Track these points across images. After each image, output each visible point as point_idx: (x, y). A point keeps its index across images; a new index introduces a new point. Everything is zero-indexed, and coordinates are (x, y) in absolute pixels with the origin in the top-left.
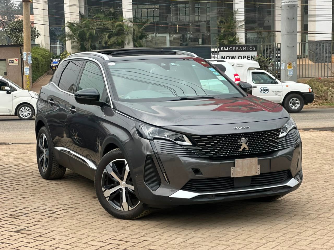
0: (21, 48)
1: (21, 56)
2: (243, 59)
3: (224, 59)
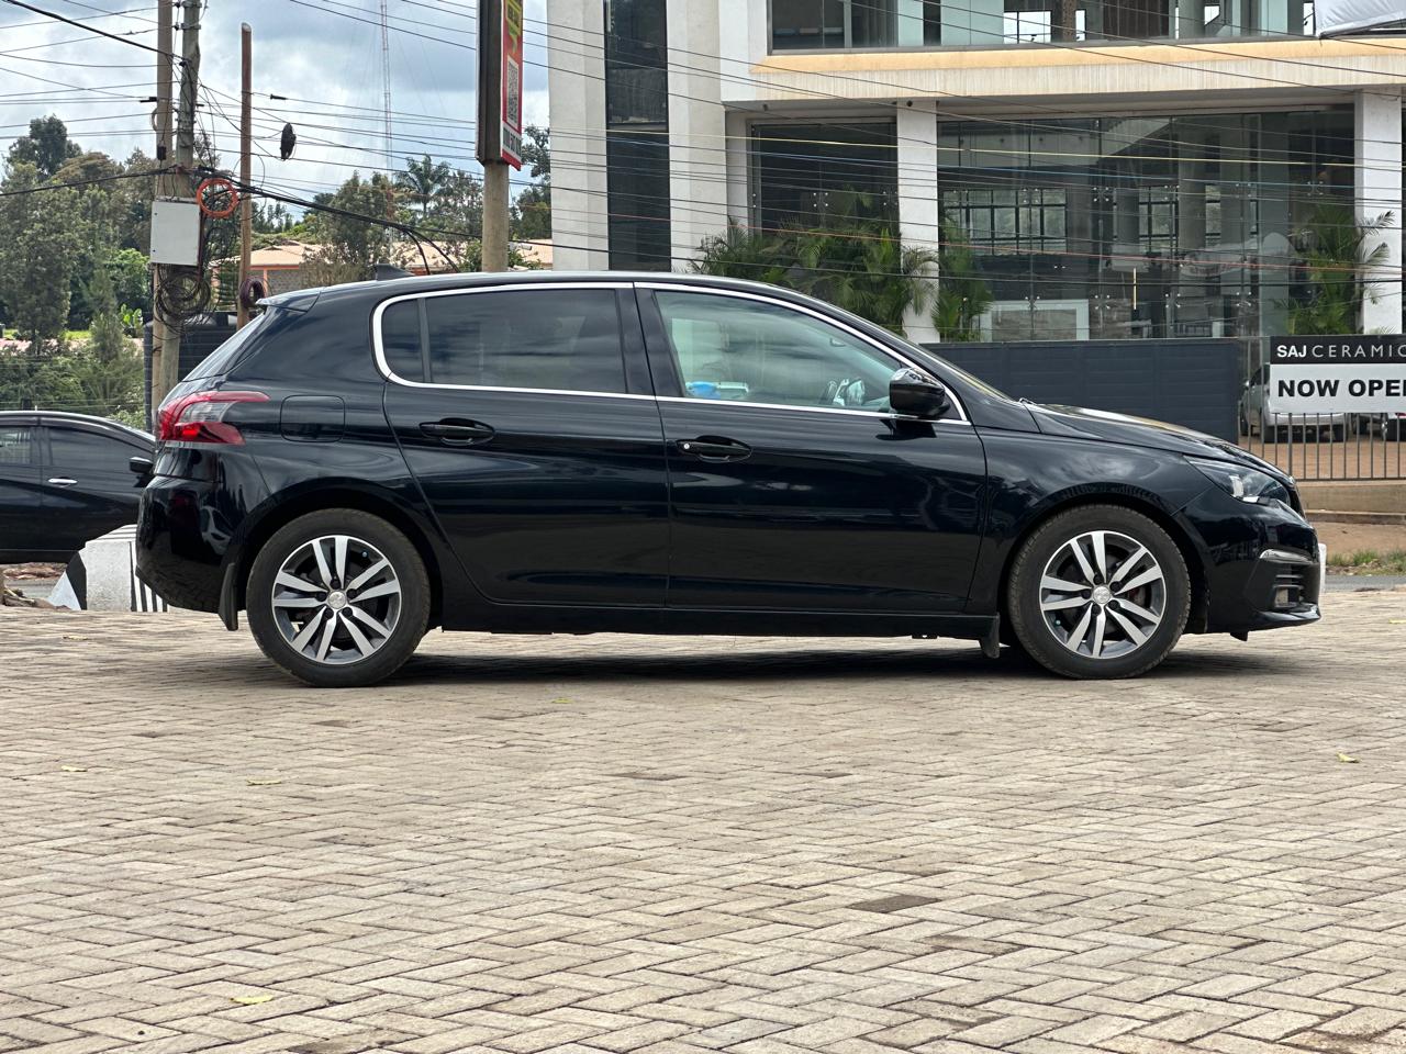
2: (1371, 394)
3: (1291, 393)
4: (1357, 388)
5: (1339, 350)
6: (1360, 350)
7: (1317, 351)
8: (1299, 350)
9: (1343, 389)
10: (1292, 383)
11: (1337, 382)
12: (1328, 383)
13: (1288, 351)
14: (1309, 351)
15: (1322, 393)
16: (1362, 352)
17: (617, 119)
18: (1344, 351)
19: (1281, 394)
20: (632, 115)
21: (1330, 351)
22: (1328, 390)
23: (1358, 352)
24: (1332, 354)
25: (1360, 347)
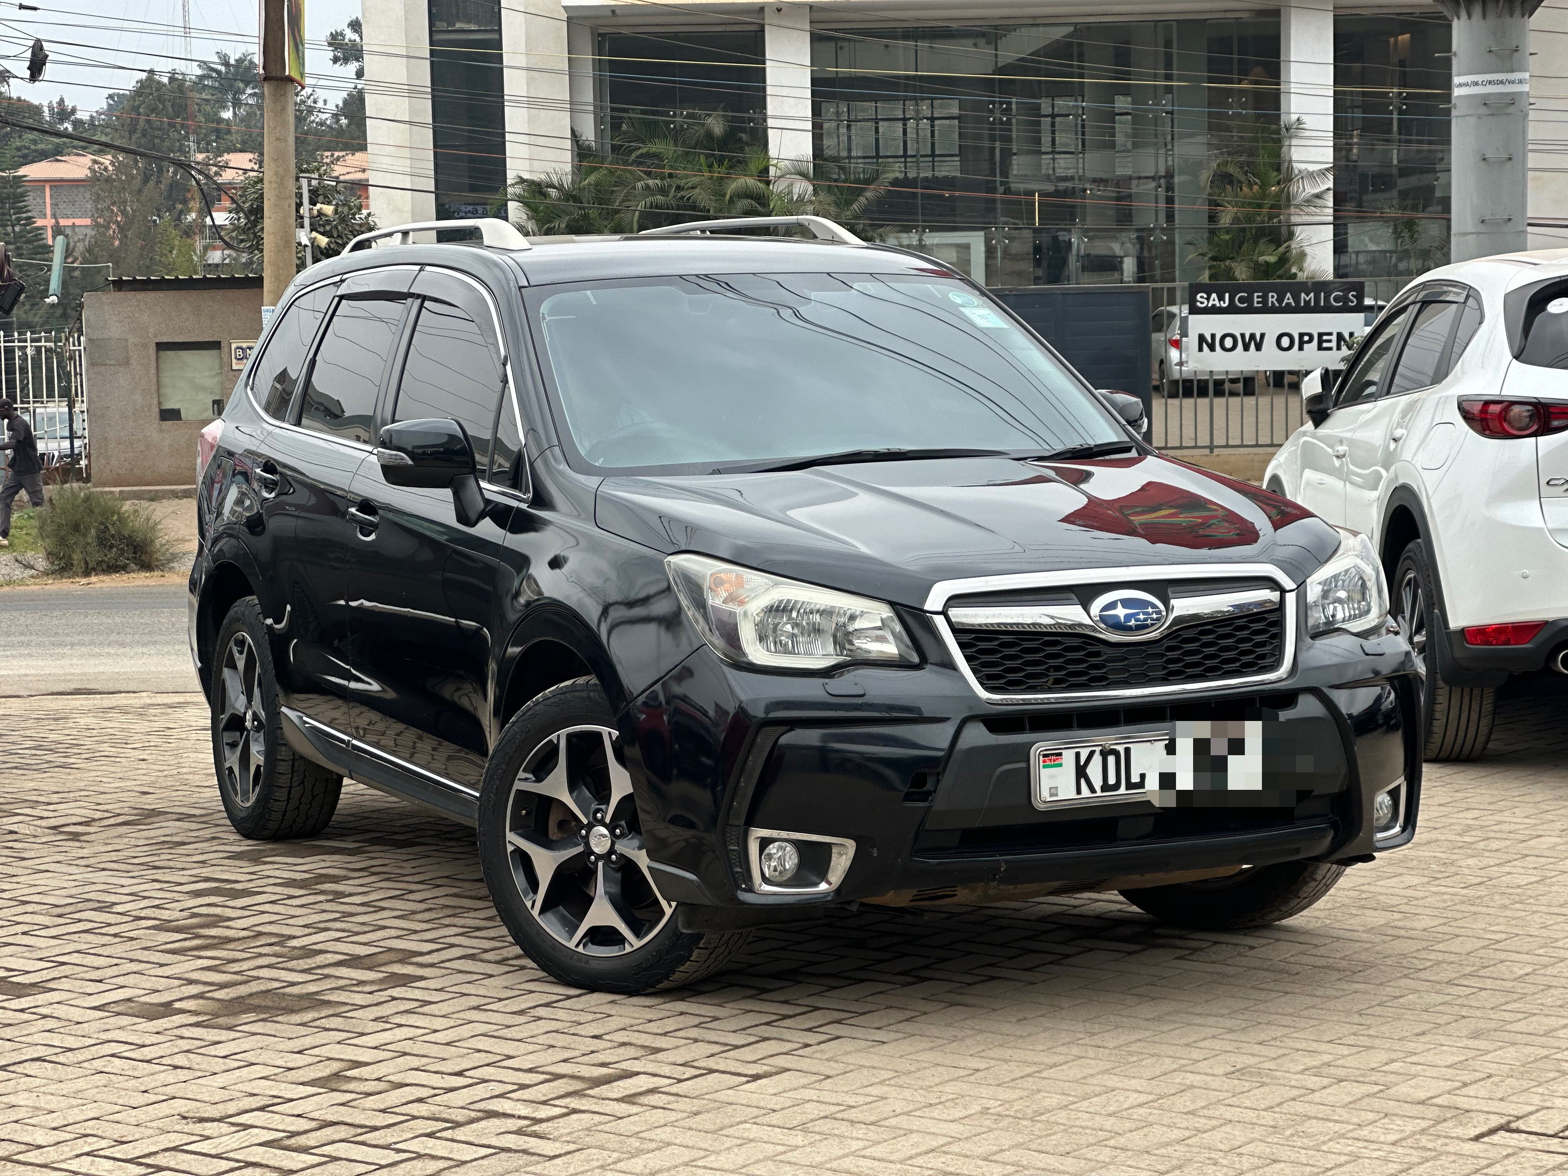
2: (1301, 348)
3: (1212, 348)
4: (1285, 342)
5: (1265, 299)
6: (1288, 299)
7: (1241, 300)
8: (1221, 298)
9: (1269, 343)
10: (1213, 336)
11: (1263, 336)
12: (1252, 336)
13: (1208, 299)
14: (1231, 299)
15: (1246, 348)
16: (1291, 301)
18: (1270, 300)
19: (1201, 349)
21: (1256, 300)
22: (1253, 344)
23: (1286, 301)
24: (1258, 303)
25: (1289, 295)
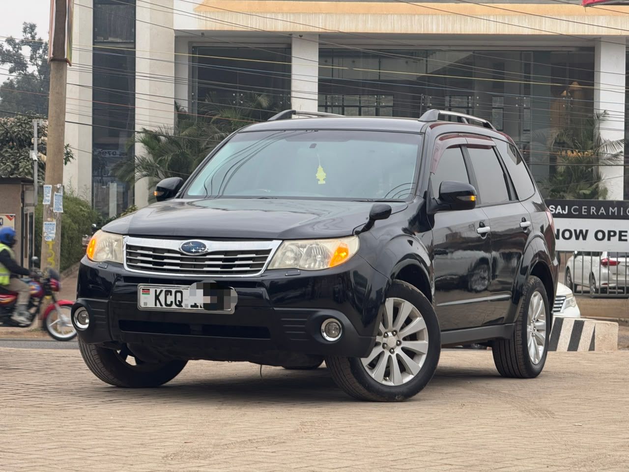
0: (23, 187)
1: (22, 209)
2: (609, 239)
4: (600, 235)
5: (589, 210)
6: (602, 210)
7: (575, 210)
8: (563, 209)
9: (591, 236)
10: (558, 231)
11: (587, 231)
12: (581, 231)
13: (556, 209)
14: (569, 210)
15: (577, 238)
16: (604, 212)
17: (101, 39)
18: (592, 210)
20: (110, 36)
21: (583, 210)
22: (581, 237)
23: (601, 211)
24: (585, 212)
25: (602, 208)
